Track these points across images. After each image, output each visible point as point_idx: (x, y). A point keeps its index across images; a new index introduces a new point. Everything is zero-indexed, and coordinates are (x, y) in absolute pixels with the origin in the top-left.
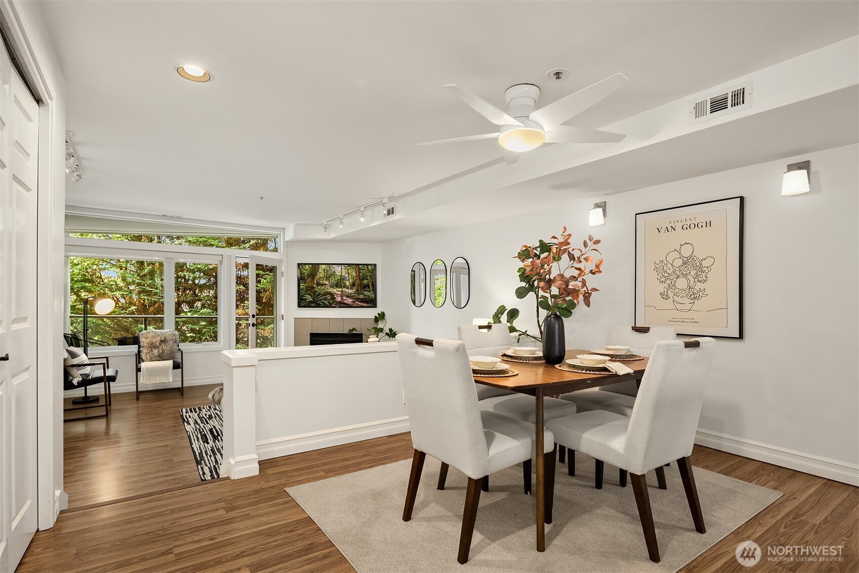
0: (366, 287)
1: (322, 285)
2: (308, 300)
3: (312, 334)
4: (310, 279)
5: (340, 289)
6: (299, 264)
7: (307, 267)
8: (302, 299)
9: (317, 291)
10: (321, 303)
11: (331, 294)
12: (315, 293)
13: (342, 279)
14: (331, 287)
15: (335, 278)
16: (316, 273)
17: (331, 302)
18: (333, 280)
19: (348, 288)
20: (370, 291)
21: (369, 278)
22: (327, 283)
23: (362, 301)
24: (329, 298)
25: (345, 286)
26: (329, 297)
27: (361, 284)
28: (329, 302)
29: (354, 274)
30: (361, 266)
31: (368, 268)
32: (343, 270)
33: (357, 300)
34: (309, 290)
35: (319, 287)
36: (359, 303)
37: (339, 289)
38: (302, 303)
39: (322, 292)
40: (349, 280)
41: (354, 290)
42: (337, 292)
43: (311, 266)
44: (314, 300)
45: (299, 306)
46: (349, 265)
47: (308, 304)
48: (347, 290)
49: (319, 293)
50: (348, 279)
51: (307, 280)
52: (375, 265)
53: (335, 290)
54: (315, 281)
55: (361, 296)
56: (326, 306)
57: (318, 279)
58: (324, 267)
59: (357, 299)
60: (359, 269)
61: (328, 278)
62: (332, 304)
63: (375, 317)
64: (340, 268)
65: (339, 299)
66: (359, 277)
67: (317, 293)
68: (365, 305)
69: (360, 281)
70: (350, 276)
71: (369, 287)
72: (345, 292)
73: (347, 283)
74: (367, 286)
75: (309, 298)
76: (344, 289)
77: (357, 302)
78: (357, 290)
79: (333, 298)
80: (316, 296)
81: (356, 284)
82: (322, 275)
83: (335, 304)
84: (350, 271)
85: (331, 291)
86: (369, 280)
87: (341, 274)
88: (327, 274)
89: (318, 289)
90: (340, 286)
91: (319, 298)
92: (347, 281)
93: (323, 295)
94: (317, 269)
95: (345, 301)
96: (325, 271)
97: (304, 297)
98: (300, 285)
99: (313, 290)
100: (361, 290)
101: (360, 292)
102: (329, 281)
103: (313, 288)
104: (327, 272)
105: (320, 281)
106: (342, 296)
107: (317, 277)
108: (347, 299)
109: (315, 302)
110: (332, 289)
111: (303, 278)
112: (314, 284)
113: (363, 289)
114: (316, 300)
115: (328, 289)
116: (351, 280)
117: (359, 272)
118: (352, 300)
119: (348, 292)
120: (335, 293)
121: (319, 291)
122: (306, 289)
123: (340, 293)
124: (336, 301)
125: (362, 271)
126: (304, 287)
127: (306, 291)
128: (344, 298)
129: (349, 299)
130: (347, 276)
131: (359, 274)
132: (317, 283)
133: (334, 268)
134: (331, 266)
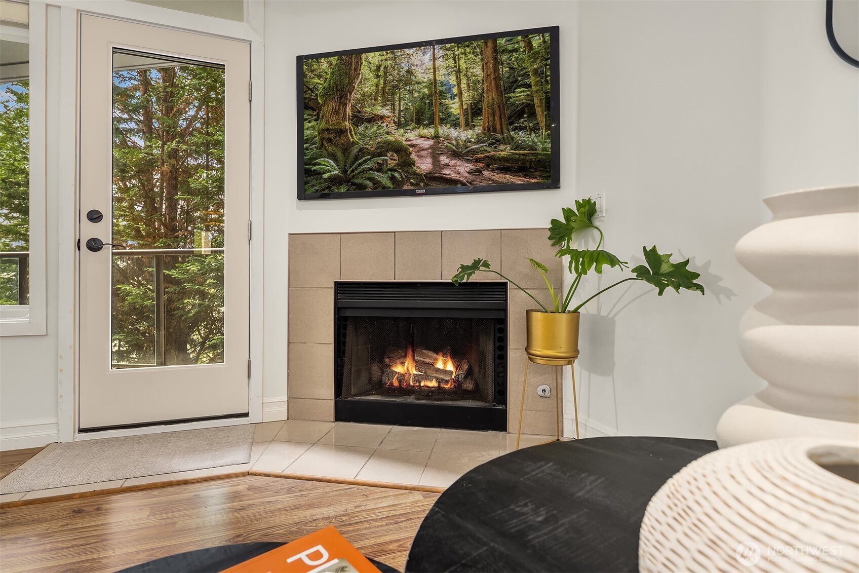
0: (520, 114)
1: (369, 120)
2: (326, 176)
3: (341, 288)
4: (332, 105)
5: (430, 131)
6: (300, 59)
7: (324, 64)
8: (308, 173)
9: (354, 143)
10: (367, 182)
11: (400, 149)
12: (346, 148)
13: (437, 91)
14: (399, 125)
15: (411, 92)
16: (351, 83)
17: (400, 179)
18: (406, 102)
19: (456, 125)
20: (535, 129)
21: (532, 80)
22: (385, 111)
23: (506, 166)
24: (392, 163)
25: (447, 119)
26: (392, 159)
27: (503, 105)
28: (393, 178)
29: (478, 71)
30: (502, 42)
31: (528, 45)
32: (439, 62)
33: (488, 166)
34: (329, 140)
35: (361, 129)
36: (496, 176)
37: (425, 131)
38: (309, 184)
39: (371, 145)
40: (460, 93)
41: (478, 130)
42: (420, 141)
43: (334, 60)
44: (345, 171)
45: (303, 195)
46: (460, 41)
47: (329, 187)
48: (454, 133)
49: (361, 150)
50: (455, 90)
51: (325, 109)
52: (554, 32)
53: (412, 136)
54: (348, 110)
55: (505, 151)
56: (385, 192)
57: (358, 101)
58: (374, 58)
59: (490, 162)
60: (496, 50)
61: (387, 93)
62: (402, 183)
63: (554, 222)
64: (428, 56)
65: (424, 165)
66: (498, 78)
67: (355, 150)
68: (518, 180)
69: (500, 94)
70: (464, 81)
71: (533, 115)
72: (448, 138)
73: (455, 108)
74: (528, 110)
75: (330, 168)
76: (443, 130)
77: (487, 174)
78: (490, 129)
79: (407, 163)
80: (352, 157)
81: (484, 105)
82: (368, 88)
83: (412, 184)
84: (462, 62)
85: (400, 139)
86: (534, 88)
87: (432, 77)
88: (385, 80)
89: (361, 137)
90: (430, 118)
91: (360, 164)
92: (453, 98)
93: (374, 155)
94: (355, 69)
95: (446, 171)
96: (381, 73)
97: (315, 164)
98: (303, 125)
99: (342, 140)
100: (504, 128)
101: (499, 136)
102: (393, 105)
103: (342, 132)
104: (385, 73)
105: (364, 106)
106: (435, 154)
107: (356, 95)
108: (452, 162)
109: (349, 181)
110: (402, 131)
111: (311, 104)
112: (344, 119)
113: (511, 124)
114: (353, 171)
115: (388, 133)
116: (465, 95)
117: (497, 62)
118: (470, 167)
119: (456, 140)
120: (413, 146)
121: (361, 142)
122: (322, 139)
123: (431, 142)
124: (415, 174)
125: (505, 57)
126: (316, 133)
127: (322, 145)
128: (444, 159)
129: (458, 162)
130: (453, 80)
131: (496, 70)
132: (354, 116)
133: (409, 57)
134: (398, 53)
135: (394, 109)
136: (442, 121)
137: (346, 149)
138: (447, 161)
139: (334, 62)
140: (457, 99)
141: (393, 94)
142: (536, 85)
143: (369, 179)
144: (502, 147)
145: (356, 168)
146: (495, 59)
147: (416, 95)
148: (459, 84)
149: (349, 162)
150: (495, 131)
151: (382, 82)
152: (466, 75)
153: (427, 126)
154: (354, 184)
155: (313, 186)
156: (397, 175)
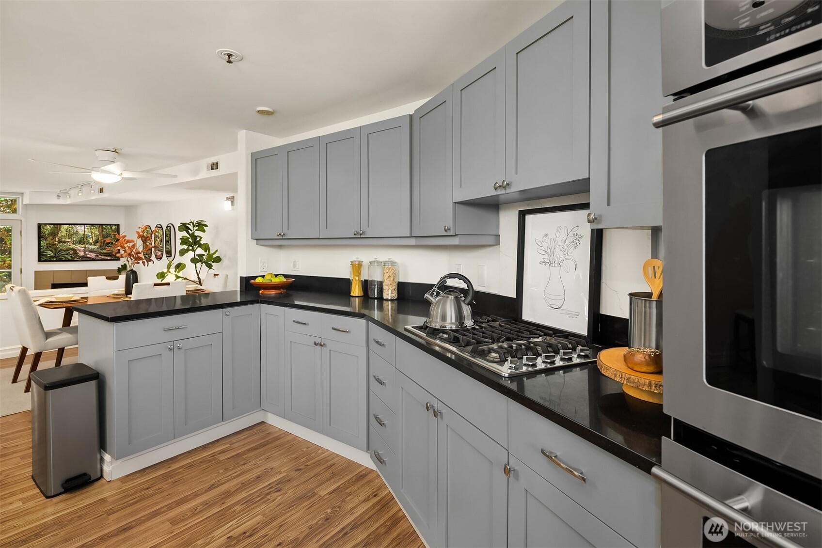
1: (64, 242)
2: (49, 256)
3: (54, 285)
6: (39, 224)
7: (48, 226)
8: (42, 255)
9: (58, 248)
10: (63, 258)
11: (73, 250)
13: (85, 236)
14: (73, 244)
15: (77, 236)
16: (58, 232)
17: (73, 257)
18: (75, 238)
19: (91, 245)
21: (112, 236)
22: (69, 240)
23: (105, 255)
26: (71, 252)
27: (104, 241)
28: (71, 257)
29: (97, 233)
30: (104, 226)
31: (111, 228)
32: (86, 229)
33: (100, 255)
34: (50, 246)
35: (61, 244)
36: (102, 257)
37: (82, 246)
38: (43, 258)
39: (65, 248)
41: (97, 246)
42: (80, 248)
43: (52, 226)
44: (55, 255)
45: (40, 261)
46: (92, 225)
47: (50, 259)
48: (90, 246)
49: (61, 249)
50: (91, 237)
51: (48, 238)
52: (118, 225)
53: (78, 247)
54: (57, 239)
55: (105, 251)
56: (69, 260)
57: (60, 237)
58: (66, 227)
59: (100, 254)
60: (102, 228)
61: (70, 236)
62: (75, 258)
63: (119, 268)
64: (83, 228)
65: (82, 254)
66: (103, 235)
67: (59, 249)
68: (109, 258)
69: (103, 238)
70: (93, 235)
72: (88, 248)
73: (91, 241)
75: (50, 254)
76: (87, 246)
77: (100, 256)
78: (101, 246)
79: (76, 253)
80: (57, 252)
81: (99, 241)
82: (63, 234)
83: (77, 259)
84: (93, 229)
85: (74, 247)
87: (84, 233)
88: (69, 233)
89: (60, 246)
90: (83, 243)
91: (60, 253)
92: (90, 238)
93: (65, 251)
94: (59, 229)
95: (88, 255)
97: (44, 253)
98: (40, 242)
99: (55, 247)
100: (105, 246)
101: (103, 248)
102: (72, 239)
103: (54, 245)
104: (69, 231)
105: (62, 239)
106: (85, 251)
107: (59, 235)
108: (90, 254)
110: (75, 245)
111: (43, 237)
112: (55, 241)
114: (58, 255)
115: (70, 246)
116: (94, 238)
117: (102, 231)
118: (95, 255)
119: (91, 248)
120: (78, 249)
123: (83, 248)
124: (78, 256)
125: (105, 230)
126: (45, 244)
127: (47, 248)
128: (87, 253)
129: (92, 254)
130: (90, 234)
131: (102, 233)
132: (59, 241)
133: (77, 227)
134: (73, 226)
136: (87, 244)
137: (56, 249)
141: (72, 236)
147: (79, 237)
152: (94, 233)
154: (58, 258)
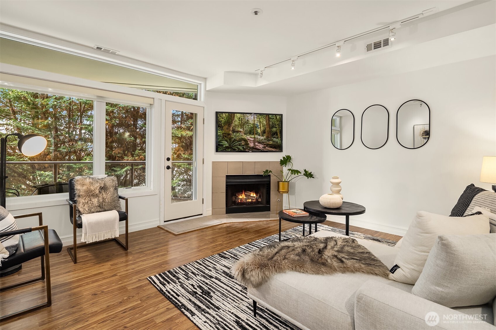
0: (274, 134)
1: (237, 132)
2: (224, 146)
3: (228, 177)
4: (226, 127)
5: (253, 136)
6: (216, 112)
7: (224, 115)
8: (219, 145)
9: (233, 138)
11: (245, 140)
13: (255, 127)
14: (245, 134)
15: (248, 126)
16: (232, 121)
17: (245, 148)
18: (247, 128)
19: (259, 135)
20: (277, 138)
21: (277, 126)
22: (241, 130)
23: (271, 146)
24: (243, 144)
25: (257, 133)
26: (243, 143)
27: (271, 131)
28: (243, 148)
29: (265, 122)
30: (270, 116)
31: (276, 118)
32: (255, 119)
33: (267, 146)
34: (225, 136)
35: (235, 134)
36: (269, 148)
38: (219, 148)
39: (237, 138)
40: (261, 127)
41: (265, 137)
43: (227, 114)
44: (230, 145)
45: (217, 151)
46: (260, 114)
47: (225, 149)
48: (259, 137)
50: (259, 127)
51: (224, 127)
52: (282, 115)
53: (248, 137)
54: (231, 128)
55: (271, 143)
56: (241, 151)
58: (238, 115)
59: (268, 145)
60: (269, 118)
61: (242, 125)
62: (246, 149)
63: (281, 160)
64: (253, 117)
65: (252, 145)
66: (269, 125)
67: (233, 140)
68: (274, 150)
69: (270, 129)
70: (261, 124)
71: (277, 134)
72: (257, 138)
73: (259, 131)
74: (276, 133)
75: (226, 144)
76: (256, 136)
77: (267, 148)
78: (267, 137)
79: (247, 144)
80: (232, 141)
81: (266, 131)
82: (237, 123)
83: (248, 149)
84: (261, 120)
85: (245, 137)
86: (277, 128)
87: (253, 122)
88: (241, 122)
89: (233, 136)
90: (253, 133)
91: (234, 143)
93: (238, 141)
94: (233, 118)
95: (257, 147)
96: (240, 120)
97: (221, 143)
98: (218, 132)
99: (229, 136)
100: (271, 137)
101: (270, 139)
102: (243, 128)
103: (229, 134)
104: (241, 120)
105: (236, 128)
106: (254, 142)
107: (233, 125)
108: (258, 145)
109: (231, 148)
110: (246, 136)
111: (220, 126)
112: (230, 131)
113: (272, 136)
114: (232, 145)
115: (242, 136)
116: (262, 128)
117: (269, 121)
118: (263, 146)
119: (259, 139)
120: (248, 140)
121: (234, 138)
122: (223, 136)
123: (253, 139)
124: (249, 147)
125: (271, 120)
126: (222, 134)
127: (224, 137)
128: (256, 144)
129: (260, 145)
130: (259, 124)
131: (269, 123)
132: (233, 130)
133: (248, 116)
134: (245, 115)
135: (244, 130)
136: (256, 134)
137: (230, 139)
138: (257, 144)
139: (227, 115)
140: (260, 129)
141: (243, 126)
142: (278, 127)
143: (237, 147)
144: (270, 141)
145: (233, 145)
146: (269, 120)
147: (249, 126)
148: (260, 125)
149: (231, 142)
150: (269, 138)
151: (240, 122)
152: (262, 123)
153: (252, 135)
154: (232, 149)
155: (220, 149)
156: (244, 147)
